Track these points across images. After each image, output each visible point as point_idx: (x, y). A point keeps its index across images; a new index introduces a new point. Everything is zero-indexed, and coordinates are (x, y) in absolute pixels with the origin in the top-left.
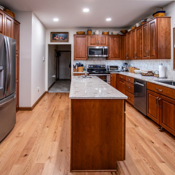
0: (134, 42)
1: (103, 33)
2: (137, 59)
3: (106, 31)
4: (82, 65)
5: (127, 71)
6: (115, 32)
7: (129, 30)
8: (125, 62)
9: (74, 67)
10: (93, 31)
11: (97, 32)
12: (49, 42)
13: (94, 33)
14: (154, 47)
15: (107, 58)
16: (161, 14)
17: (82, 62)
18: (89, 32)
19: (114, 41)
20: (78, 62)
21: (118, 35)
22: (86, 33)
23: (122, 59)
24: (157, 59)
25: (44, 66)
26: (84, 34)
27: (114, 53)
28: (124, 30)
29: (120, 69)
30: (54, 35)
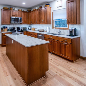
0: (35, 16)
1: (19, 10)
2: (37, 24)
4: (7, 28)
5: (30, 30)
6: (25, 10)
7: (32, 10)
9: (2, 29)
11: (16, 9)
13: (14, 9)
14: (46, 19)
15: (21, 24)
17: (6, 26)
18: (11, 8)
19: (24, 14)
20: (4, 26)
21: (26, 12)
22: (9, 9)
23: (28, 24)
24: (47, 24)
27: (24, 21)
28: (29, 9)
29: (27, 29)
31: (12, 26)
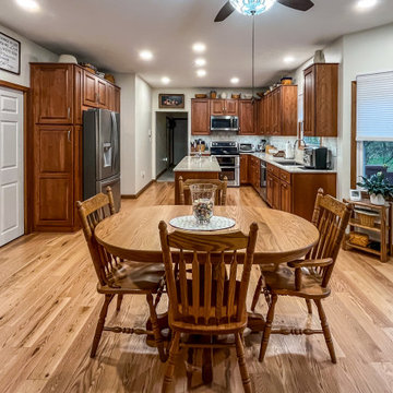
1: (232, 97)
3: (236, 94)
4: (203, 143)
5: (263, 151)
6: (248, 96)
8: (263, 138)
9: (192, 145)
10: (218, 93)
11: (224, 96)
12: (156, 108)
13: (220, 97)
15: (237, 133)
16: (287, 81)
17: (204, 138)
18: (213, 95)
19: (246, 108)
20: (197, 138)
21: (252, 99)
22: (208, 96)
24: (282, 135)
25: (150, 143)
26: (205, 97)
27: (246, 125)
29: (254, 148)
30: (163, 99)
31: (217, 139)
